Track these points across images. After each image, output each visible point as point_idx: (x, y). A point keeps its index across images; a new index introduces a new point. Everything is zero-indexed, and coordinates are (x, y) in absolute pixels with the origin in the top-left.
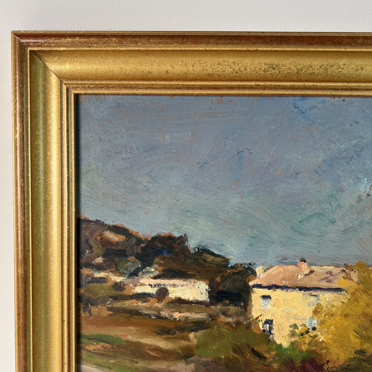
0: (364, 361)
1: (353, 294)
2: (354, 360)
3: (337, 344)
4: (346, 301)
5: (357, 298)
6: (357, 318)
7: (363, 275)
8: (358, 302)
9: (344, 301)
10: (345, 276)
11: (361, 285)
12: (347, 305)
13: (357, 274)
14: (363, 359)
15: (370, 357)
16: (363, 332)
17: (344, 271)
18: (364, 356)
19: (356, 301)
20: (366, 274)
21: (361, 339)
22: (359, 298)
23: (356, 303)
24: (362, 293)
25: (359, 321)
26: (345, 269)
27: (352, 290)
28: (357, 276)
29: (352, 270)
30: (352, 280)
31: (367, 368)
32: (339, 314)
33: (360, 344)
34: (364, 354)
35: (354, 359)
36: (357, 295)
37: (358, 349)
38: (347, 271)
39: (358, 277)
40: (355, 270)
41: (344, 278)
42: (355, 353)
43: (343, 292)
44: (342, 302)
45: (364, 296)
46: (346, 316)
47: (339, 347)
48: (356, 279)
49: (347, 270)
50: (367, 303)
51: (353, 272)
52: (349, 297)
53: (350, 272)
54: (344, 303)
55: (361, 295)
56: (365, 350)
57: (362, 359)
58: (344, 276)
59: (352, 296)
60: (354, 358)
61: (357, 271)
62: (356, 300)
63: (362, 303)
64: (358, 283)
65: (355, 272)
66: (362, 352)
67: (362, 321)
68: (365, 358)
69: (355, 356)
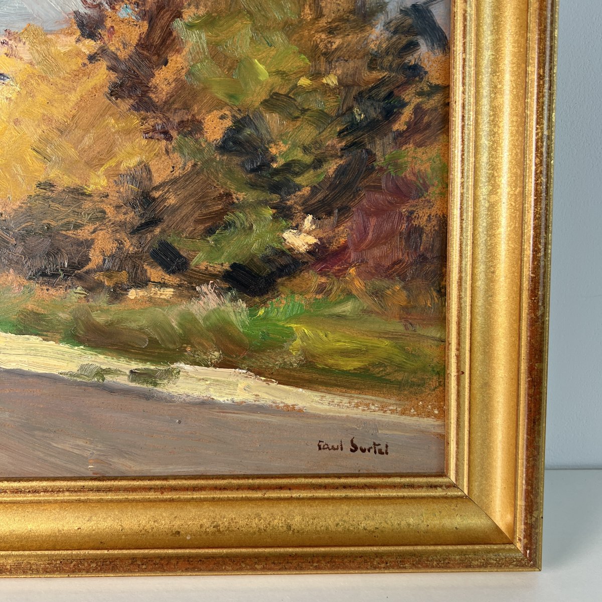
0: (54, 200)
1: (25, 84)
2: (37, 199)
3: (7, 174)
4: (13, 97)
5: (32, 91)
6: (34, 125)
7: (39, 49)
8: (34, 96)
9: (11, 96)
10: (9, 52)
11: (36, 67)
12: (16, 103)
13: (28, 48)
14: (52, 197)
15: (62, 192)
16: (48, 151)
17: (6, 43)
18: (52, 191)
20: (44, 47)
21: (45, 162)
22: (35, 91)
23: (30, 99)
24: (40, 81)
25: (40, 132)
26: (7, 40)
27: (22, 77)
28: (28, 50)
29: (20, 41)
30: (21, 59)
31: (59, 212)
32: (5, 120)
33: (43, 171)
34: (53, 189)
35: (36, 197)
36: (32, 84)
37: (42, 179)
38: (10, 42)
39: (31, 54)
40: (24, 40)
41: (7, 56)
42: (37, 187)
43: (7, 81)
44: (7, 99)
45: (43, 86)
46: (17, 122)
47: (9, 177)
48: (27, 57)
49: (11, 40)
50: (50, 98)
51: (21, 45)
52: (19, 90)
53: (16, 44)
54: (10, 98)
55: (38, 84)
56: (53, 181)
57: (49, 198)
58: (6, 51)
59: (22, 87)
60: (38, 195)
61: (27, 43)
62: (31, 94)
63: (40, 98)
64: (31, 64)
65: (24, 44)
66: (48, 185)
67: (45, 131)
68: (54, 195)
69: (38, 193)
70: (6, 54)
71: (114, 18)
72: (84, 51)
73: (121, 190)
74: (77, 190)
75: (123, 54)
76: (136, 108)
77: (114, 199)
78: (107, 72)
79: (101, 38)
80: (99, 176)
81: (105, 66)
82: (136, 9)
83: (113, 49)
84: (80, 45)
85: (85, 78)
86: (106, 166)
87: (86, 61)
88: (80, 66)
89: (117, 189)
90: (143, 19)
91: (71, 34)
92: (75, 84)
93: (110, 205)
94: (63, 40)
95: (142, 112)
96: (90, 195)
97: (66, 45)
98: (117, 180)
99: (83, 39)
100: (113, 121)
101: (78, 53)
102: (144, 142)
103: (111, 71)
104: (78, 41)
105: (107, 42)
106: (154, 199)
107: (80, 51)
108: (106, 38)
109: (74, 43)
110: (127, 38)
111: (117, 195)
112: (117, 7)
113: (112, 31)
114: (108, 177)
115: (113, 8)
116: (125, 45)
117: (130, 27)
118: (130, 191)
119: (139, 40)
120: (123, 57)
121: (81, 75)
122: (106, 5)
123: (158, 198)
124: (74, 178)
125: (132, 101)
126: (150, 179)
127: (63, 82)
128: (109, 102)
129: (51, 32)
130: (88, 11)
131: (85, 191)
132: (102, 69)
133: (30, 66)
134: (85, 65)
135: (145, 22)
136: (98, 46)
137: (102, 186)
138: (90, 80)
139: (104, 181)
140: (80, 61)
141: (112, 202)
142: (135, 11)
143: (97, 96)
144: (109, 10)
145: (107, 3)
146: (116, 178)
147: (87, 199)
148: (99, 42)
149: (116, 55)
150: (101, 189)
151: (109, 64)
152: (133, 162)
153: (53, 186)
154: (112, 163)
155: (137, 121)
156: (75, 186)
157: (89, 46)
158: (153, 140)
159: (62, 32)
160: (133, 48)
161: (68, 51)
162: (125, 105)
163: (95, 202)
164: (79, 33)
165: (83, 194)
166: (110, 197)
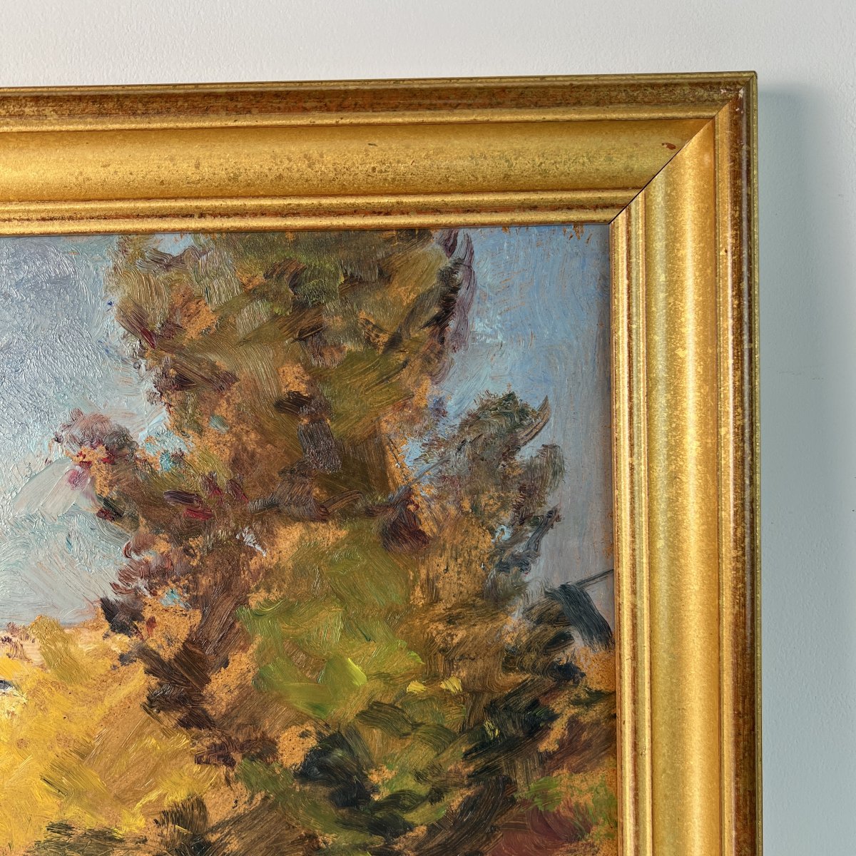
0: (71, 847)
1: (33, 693)
2: (48, 846)
3: (6, 813)
4: (17, 710)
5: (42, 702)
6: (45, 747)
7: (53, 647)
8: (45, 710)
9: (14, 709)
10: (13, 652)
11: (49, 671)
12: (21, 719)
13: (38, 647)
14: (68, 844)
15: (82, 837)
16: (64, 781)
17: (9, 640)
18: (69, 836)
19: (42, 708)
20: (60, 645)
21: (59, 796)
22: (47, 702)
23: (40, 714)
24: (53, 689)
25: (53, 756)
26: (10, 637)
27: (29, 684)
28: (39, 649)
29: (27, 637)
30: (29, 660)
32: (5, 741)
33: (57, 809)
34: (70, 832)
35: (47, 844)
36: (43, 694)
37: (55, 820)
38: (14, 640)
39: (43, 654)
40: (33, 637)
41: (9, 657)
42: (48, 829)
43: (9, 690)
44: (8, 713)
45: (59, 696)
46: (21, 743)
47: (9, 817)
48: (37, 658)
49: (15, 636)
50: (68, 711)
51: (29, 642)
52: (25, 701)
53: (22, 642)
54: (13, 714)
55: (52, 693)
56: (70, 822)
57: (64, 844)
58: (8, 651)
59: (30, 698)
60: (48, 841)
61: (37, 640)
63: (54, 713)
64: (42, 666)
65: (33, 641)
66: (64, 828)
67: (60, 755)
68: (71, 841)
69: (49, 837)
70: (8, 654)
71: (155, 607)
72: (114, 649)
73: (165, 833)
74: (103, 833)
75: (167, 654)
76: (185, 724)
77: (154, 844)
78: (145, 676)
79: (138, 632)
80: (134, 815)
81: (142, 669)
82: (186, 595)
83: (153, 646)
84: (108, 642)
85: (116, 685)
86: (143, 801)
87: (117, 663)
88: (109, 668)
89: (159, 830)
90: (195, 608)
91: (96, 628)
92: (101, 693)
93: (149, 853)
94: (85, 636)
95: (194, 729)
96: (121, 841)
97: (89, 642)
98: (158, 819)
99: (112, 634)
100: (154, 741)
101: (107, 652)
102: (196, 768)
103: (151, 676)
104: (106, 636)
105: (145, 638)
106: (209, 844)
107: (109, 649)
108: (144, 633)
109: (101, 639)
110: (174, 631)
111: (159, 839)
112: (160, 593)
113: (151, 623)
114: (147, 815)
115: (154, 594)
116: (170, 641)
117: (177, 618)
118: (176, 833)
119: (189, 635)
120: (167, 656)
121: (110, 680)
122: (145, 590)
123: (214, 843)
124: (101, 818)
125: (179, 714)
126: (205, 818)
127: (85, 690)
128: (148, 715)
129: (70, 626)
130: (120, 598)
131: (115, 834)
132: (139, 672)
133: (41, 669)
134: (115, 667)
135: (198, 612)
136: (133, 643)
137: (138, 828)
138: (122, 687)
139: (141, 820)
140: (108, 663)
141: (152, 849)
142: (184, 597)
143: (131, 708)
144: (149, 596)
145: (146, 588)
146: (157, 818)
147: (118, 845)
148: (135, 637)
149: (158, 654)
150: (137, 831)
151: (147, 667)
152: (180, 796)
153: (71, 828)
154: (153, 796)
155: (187, 741)
156: (101, 829)
157: (120, 643)
158: (209, 767)
159: (84, 625)
160: (180, 645)
161: (93, 650)
162: (169, 720)
163: (129, 849)
164: (107, 626)
165: (112, 839)
166: (149, 842)
